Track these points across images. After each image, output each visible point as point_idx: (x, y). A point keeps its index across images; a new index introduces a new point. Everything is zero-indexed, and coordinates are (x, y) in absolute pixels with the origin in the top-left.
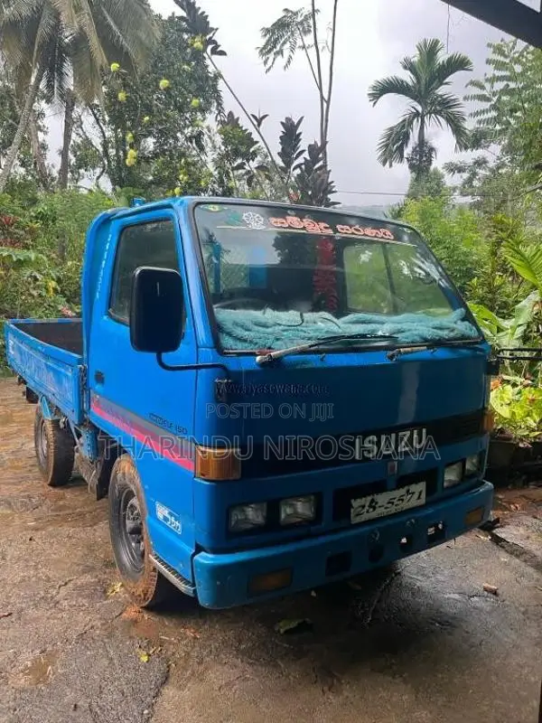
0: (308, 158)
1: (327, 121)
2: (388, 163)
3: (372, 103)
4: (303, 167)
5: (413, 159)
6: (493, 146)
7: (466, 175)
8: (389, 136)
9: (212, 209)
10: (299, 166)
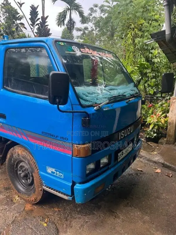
0: (41, 21)
1: (44, 7)
2: (60, 26)
3: (53, 3)
4: (40, 25)
5: (68, 25)
6: (90, 23)
7: (82, 32)
8: (60, 16)
9: (61, 44)
10: (38, 24)
